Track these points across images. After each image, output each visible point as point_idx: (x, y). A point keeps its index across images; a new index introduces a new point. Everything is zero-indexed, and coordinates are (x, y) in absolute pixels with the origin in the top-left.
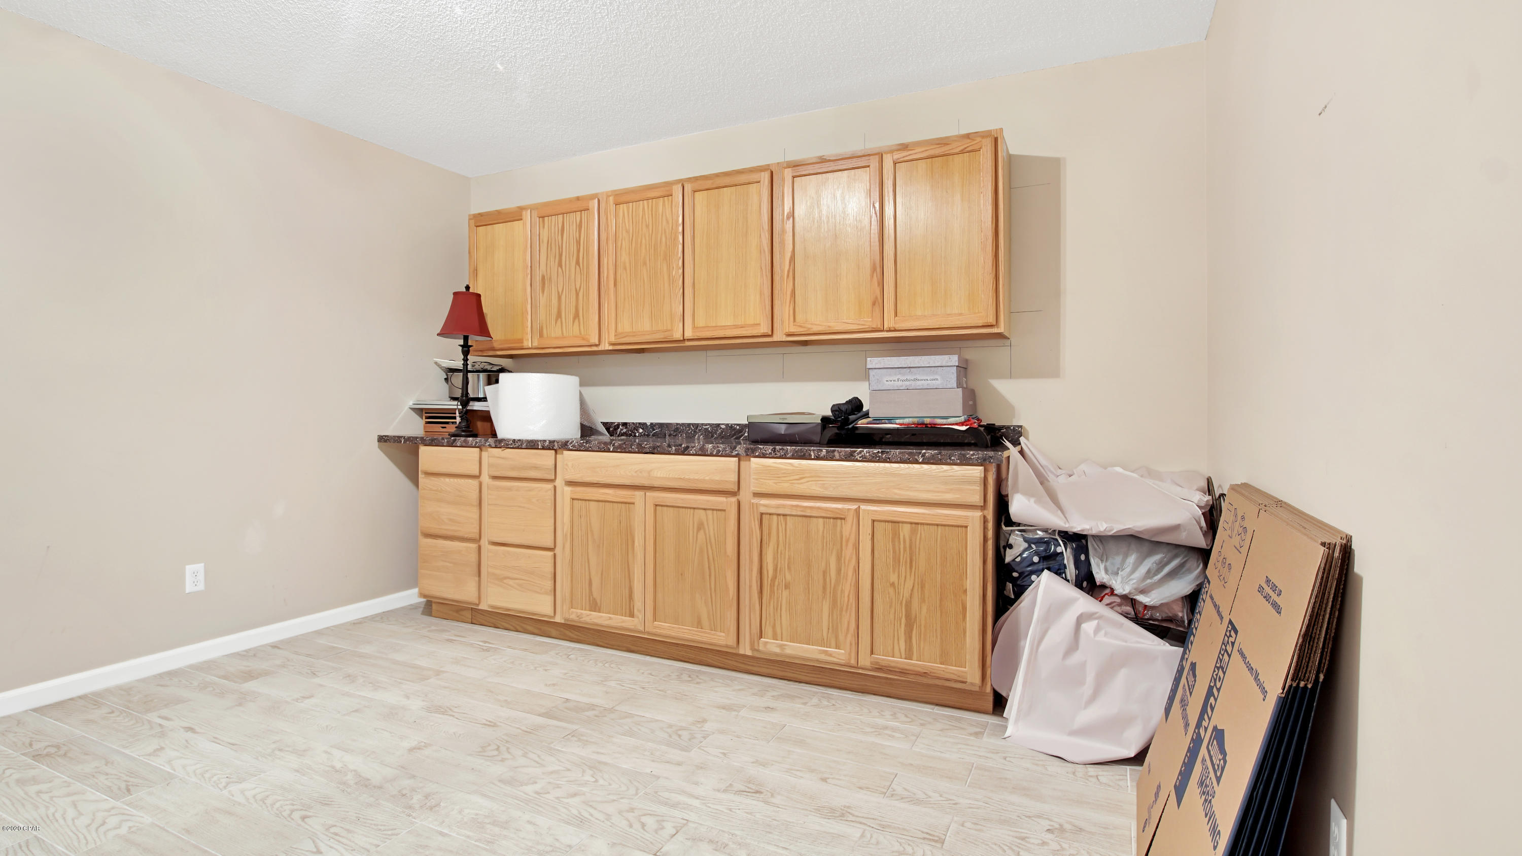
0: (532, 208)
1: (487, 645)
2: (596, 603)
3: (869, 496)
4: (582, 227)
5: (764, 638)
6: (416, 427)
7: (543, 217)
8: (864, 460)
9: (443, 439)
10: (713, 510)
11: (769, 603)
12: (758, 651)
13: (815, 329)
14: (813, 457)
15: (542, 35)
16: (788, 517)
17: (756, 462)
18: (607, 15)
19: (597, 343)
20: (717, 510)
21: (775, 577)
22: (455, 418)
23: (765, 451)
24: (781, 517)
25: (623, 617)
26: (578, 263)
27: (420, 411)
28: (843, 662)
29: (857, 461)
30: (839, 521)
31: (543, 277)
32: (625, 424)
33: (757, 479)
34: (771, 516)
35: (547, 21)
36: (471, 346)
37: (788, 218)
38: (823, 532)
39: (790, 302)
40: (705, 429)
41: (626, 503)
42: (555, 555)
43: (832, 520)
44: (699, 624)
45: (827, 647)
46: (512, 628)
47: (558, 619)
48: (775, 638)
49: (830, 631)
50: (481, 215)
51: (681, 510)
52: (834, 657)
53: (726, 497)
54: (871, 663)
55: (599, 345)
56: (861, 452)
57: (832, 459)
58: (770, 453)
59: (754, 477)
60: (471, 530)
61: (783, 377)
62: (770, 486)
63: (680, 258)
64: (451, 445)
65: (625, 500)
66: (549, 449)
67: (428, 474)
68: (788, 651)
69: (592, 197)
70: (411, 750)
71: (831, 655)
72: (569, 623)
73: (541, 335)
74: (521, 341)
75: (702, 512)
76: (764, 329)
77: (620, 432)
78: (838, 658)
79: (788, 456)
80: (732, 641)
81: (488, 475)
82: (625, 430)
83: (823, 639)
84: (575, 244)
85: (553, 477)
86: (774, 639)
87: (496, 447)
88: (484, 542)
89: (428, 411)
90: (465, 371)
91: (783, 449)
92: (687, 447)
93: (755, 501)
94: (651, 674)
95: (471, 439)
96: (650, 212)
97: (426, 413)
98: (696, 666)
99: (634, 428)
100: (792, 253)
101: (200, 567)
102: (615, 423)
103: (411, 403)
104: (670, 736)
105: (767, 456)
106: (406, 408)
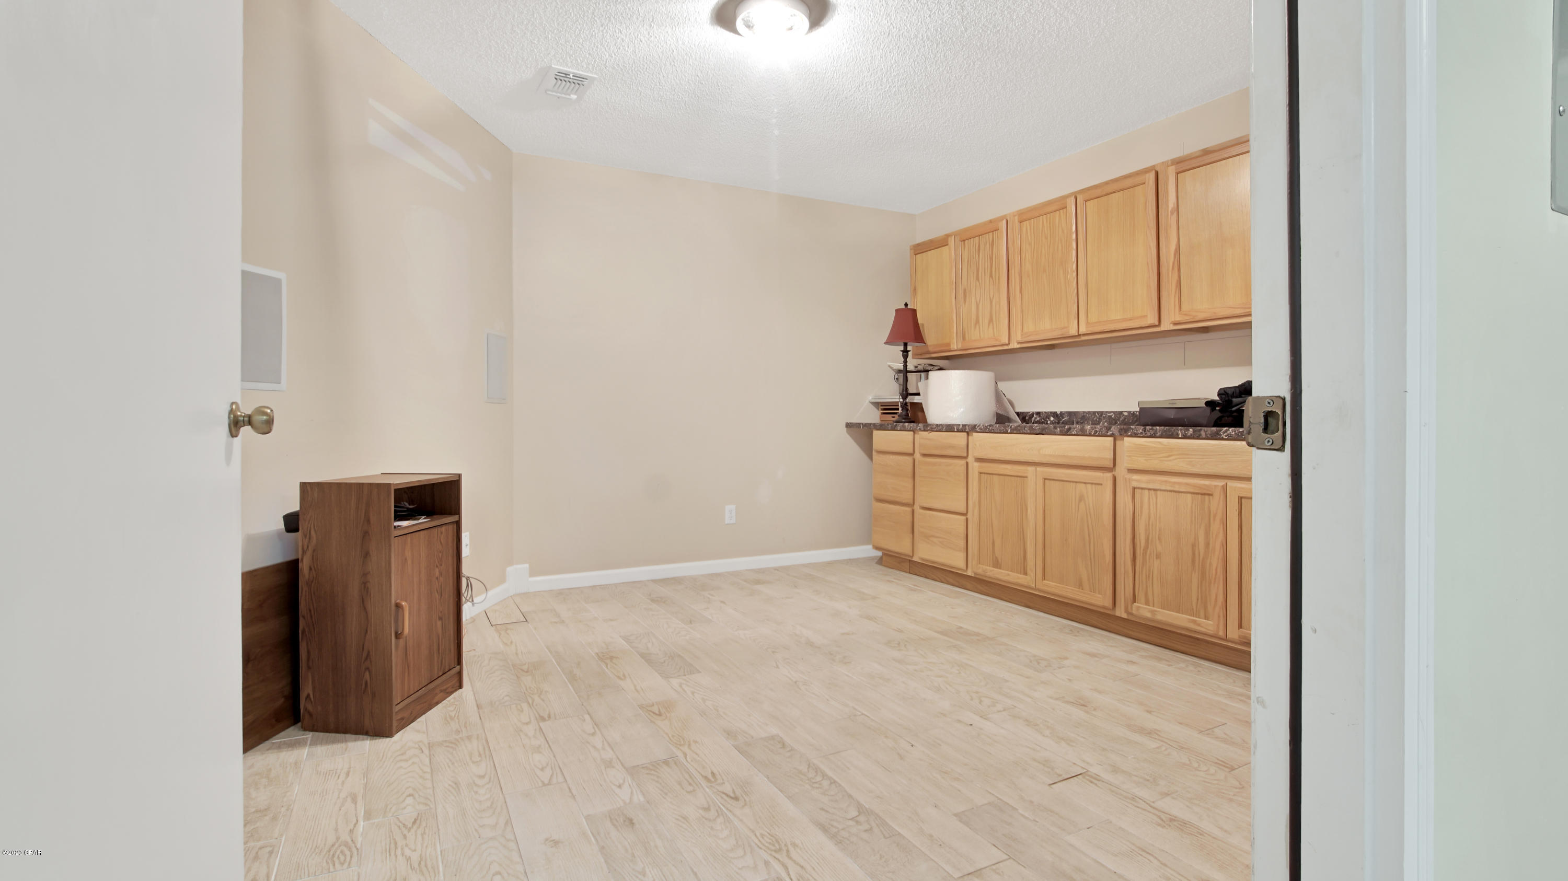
0: (955, 234)
1: (916, 587)
2: (998, 561)
3: (1235, 473)
4: (993, 244)
5: (1138, 603)
6: (874, 416)
7: (964, 241)
8: (1230, 438)
9: (888, 425)
10: (1092, 484)
11: (1142, 571)
12: (1132, 614)
13: (1201, 316)
14: (1180, 436)
15: (939, 107)
16: (1159, 493)
17: (1128, 442)
18: (984, 81)
19: (1007, 342)
20: (1095, 484)
21: (1146, 547)
22: (898, 409)
23: (1137, 431)
24: (1152, 491)
25: (1019, 575)
26: (991, 276)
27: (876, 404)
28: (1211, 633)
29: (1223, 439)
30: (1207, 497)
31: (965, 290)
32: (1038, 413)
33: (1129, 456)
34: (1143, 490)
35: (940, 97)
36: (910, 351)
37: (1172, 213)
38: (1192, 507)
39: (1176, 293)
40: (1109, 416)
41: (1021, 477)
42: (967, 520)
43: (1200, 496)
44: (1080, 585)
45: (1196, 617)
46: (938, 580)
47: (969, 573)
48: (1147, 603)
49: (1199, 600)
50: (918, 245)
51: (1065, 483)
52: (1202, 627)
53: (1103, 473)
54: (1239, 637)
55: (1009, 344)
56: (1226, 431)
57: (1199, 438)
58: (1141, 433)
59: (1127, 454)
60: (906, 497)
61: (1185, 365)
62: (1141, 463)
63: (1074, 263)
64: (894, 429)
65: (1020, 474)
66: (962, 432)
67: (880, 452)
68: (1159, 617)
69: (1000, 219)
70: (843, 634)
71: (1199, 625)
72: (978, 577)
73: (964, 338)
74: (949, 345)
75: (1083, 485)
76: (1152, 319)
77: (1034, 420)
78: (1206, 629)
79: (1157, 435)
80: (1108, 603)
81: (919, 453)
82: (1038, 419)
83: (1193, 609)
84: (989, 260)
85: (965, 455)
86: (1146, 605)
87: (924, 431)
88: (916, 507)
89: (882, 404)
90: (905, 372)
91: (1152, 429)
92: (1070, 429)
93: (1129, 476)
94: (1037, 624)
95: (907, 424)
96: (1048, 225)
97: (881, 406)
98: (1081, 625)
99: (1046, 417)
100: (1177, 245)
101: (733, 507)
102: (1030, 412)
103: (870, 398)
104: (1031, 662)
105: (1139, 435)
106: (867, 402)
